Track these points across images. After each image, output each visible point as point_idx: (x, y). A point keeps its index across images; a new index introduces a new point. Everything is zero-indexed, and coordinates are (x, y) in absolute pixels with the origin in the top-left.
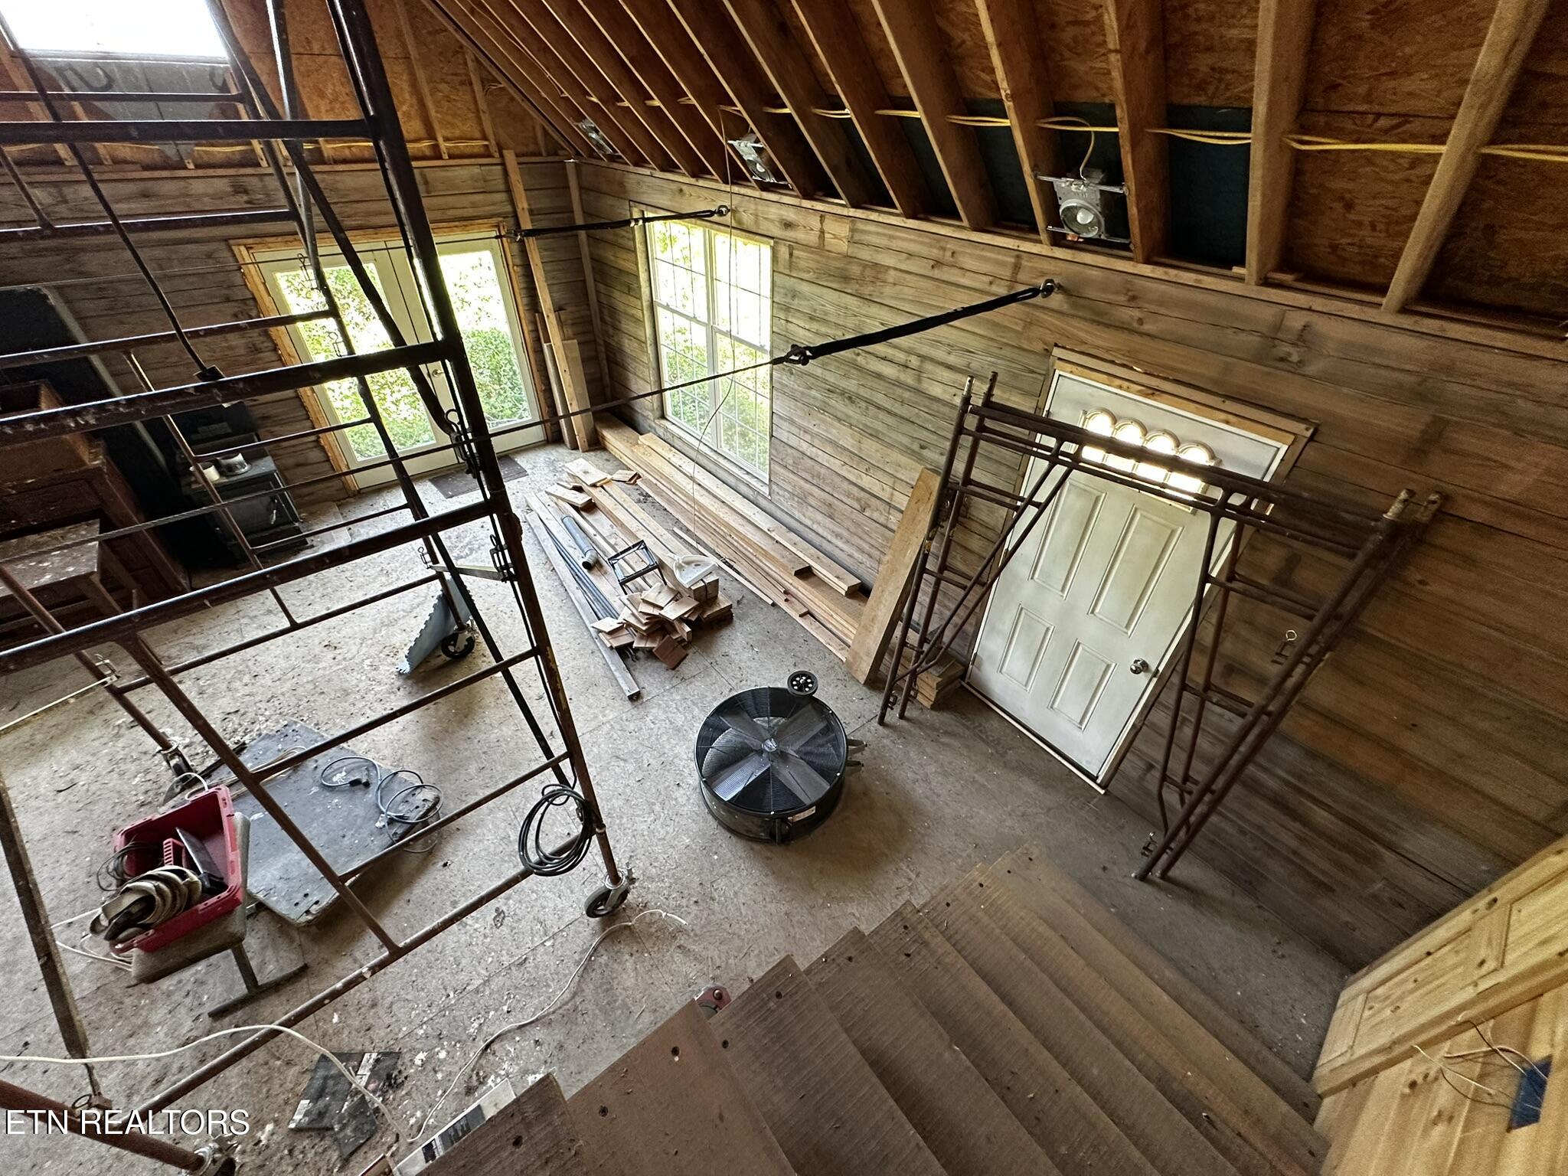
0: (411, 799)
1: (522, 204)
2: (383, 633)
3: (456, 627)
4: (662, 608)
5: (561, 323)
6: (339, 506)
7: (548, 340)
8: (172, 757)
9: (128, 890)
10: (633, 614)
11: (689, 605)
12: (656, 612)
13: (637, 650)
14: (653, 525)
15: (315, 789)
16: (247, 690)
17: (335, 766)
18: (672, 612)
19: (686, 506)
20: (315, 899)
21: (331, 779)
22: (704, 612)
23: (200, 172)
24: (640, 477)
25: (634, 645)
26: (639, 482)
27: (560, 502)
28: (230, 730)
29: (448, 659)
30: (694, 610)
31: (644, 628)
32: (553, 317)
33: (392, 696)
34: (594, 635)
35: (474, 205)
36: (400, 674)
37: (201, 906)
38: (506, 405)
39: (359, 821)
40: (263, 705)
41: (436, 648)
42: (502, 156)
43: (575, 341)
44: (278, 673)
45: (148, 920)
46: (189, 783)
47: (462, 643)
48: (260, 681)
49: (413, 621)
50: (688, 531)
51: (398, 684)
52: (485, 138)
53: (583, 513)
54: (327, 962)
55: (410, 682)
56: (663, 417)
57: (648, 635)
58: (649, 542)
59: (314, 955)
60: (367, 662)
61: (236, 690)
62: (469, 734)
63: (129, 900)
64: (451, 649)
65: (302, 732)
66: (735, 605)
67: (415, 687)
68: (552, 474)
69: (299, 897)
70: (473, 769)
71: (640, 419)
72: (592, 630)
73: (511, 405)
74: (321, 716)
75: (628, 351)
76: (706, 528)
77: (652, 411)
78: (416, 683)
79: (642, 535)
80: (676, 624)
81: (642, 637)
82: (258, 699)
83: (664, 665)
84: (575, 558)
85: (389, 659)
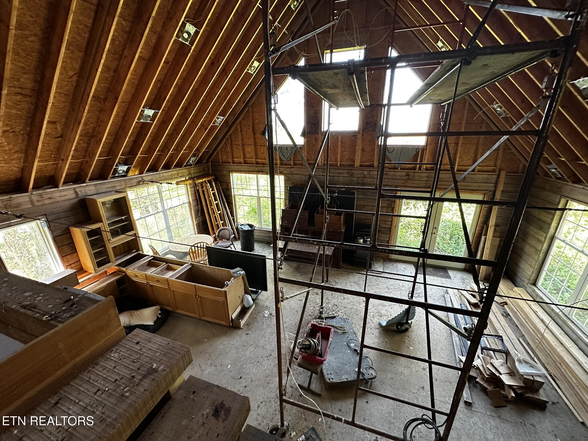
0: (368, 370)
1: (500, 188)
2: (380, 307)
3: (405, 321)
4: (501, 374)
5: (495, 231)
6: (384, 261)
7: (486, 235)
8: (321, 309)
9: (308, 340)
10: (483, 366)
11: (518, 382)
12: (498, 374)
13: (477, 382)
14: (509, 331)
15: (345, 343)
16: (341, 301)
17: (353, 340)
18: (507, 380)
19: (532, 332)
20: (332, 377)
21: (350, 344)
22: (527, 393)
23: (401, 170)
24: (507, 304)
25: (477, 380)
26: (505, 306)
27: (462, 297)
28: (333, 309)
29: (396, 329)
30: (520, 387)
31: (486, 376)
32: (493, 228)
33: (375, 330)
34: (458, 361)
35: (479, 186)
36: (380, 324)
37: (317, 357)
38: (450, 248)
39: (352, 364)
40: (343, 308)
41: (394, 324)
42: (499, 172)
43: (499, 239)
44: (349, 301)
45: (307, 351)
46: (320, 318)
47: (404, 328)
48: (345, 300)
49: (390, 309)
50: (528, 344)
51: (378, 327)
52: (495, 166)
53: (472, 306)
54: (325, 399)
55: (381, 329)
56: (534, 284)
57: (487, 380)
58: (505, 338)
59: (324, 394)
60: (372, 314)
61: (339, 299)
62: (393, 362)
63: (307, 343)
64: (399, 327)
65: (349, 323)
66: (550, 403)
67: (382, 332)
68: (462, 283)
69: (329, 373)
70: (389, 375)
71: (518, 280)
72: (457, 358)
73: (451, 249)
74: (354, 321)
75: (526, 251)
76: (543, 350)
77: (529, 280)
78: (383, 331)
79: (501, 333)
80: (506, 388)
81: (483, 378)
82: (342, 305)
83: (490, 401)
84: (461, 323)
85: (378, 317)
